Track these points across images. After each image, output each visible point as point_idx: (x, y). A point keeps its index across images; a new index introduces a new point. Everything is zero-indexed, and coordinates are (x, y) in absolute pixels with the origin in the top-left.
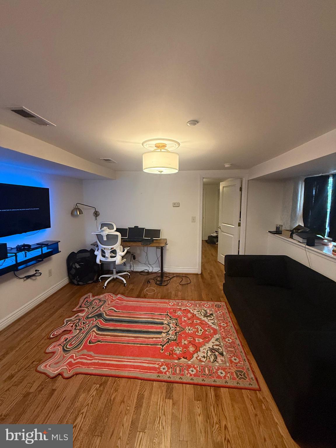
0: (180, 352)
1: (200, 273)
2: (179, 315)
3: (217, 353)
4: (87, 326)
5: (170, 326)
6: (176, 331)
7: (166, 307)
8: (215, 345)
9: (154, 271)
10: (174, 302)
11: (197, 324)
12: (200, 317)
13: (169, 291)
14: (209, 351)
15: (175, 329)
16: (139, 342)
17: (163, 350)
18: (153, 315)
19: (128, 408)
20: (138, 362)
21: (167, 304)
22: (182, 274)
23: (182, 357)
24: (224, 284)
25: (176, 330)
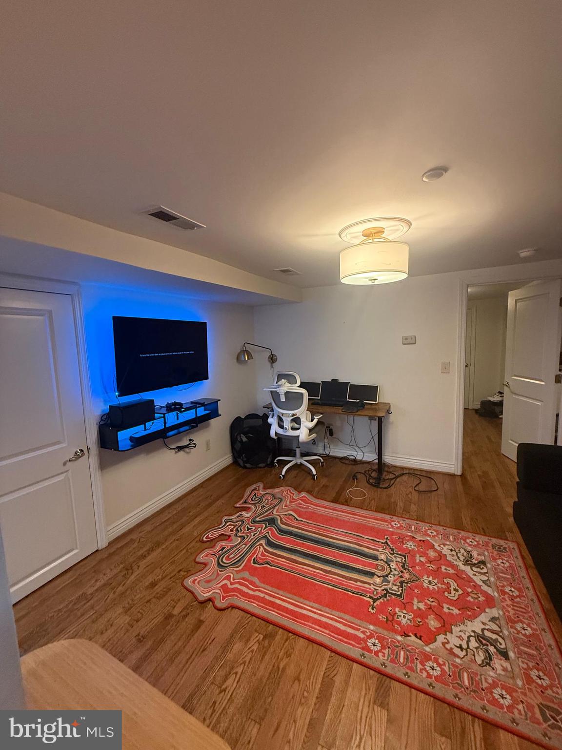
0: (409, 622)
1: (459, 473)
2: (410, 549)
3: (492, 649)
4: (252, 534)
5: (391, 566)
6: (401, 579)
7: (386, 528)
8: (487, 630)
9: (366, 459)
10: (401, 523)
11: (448, 576)
12: (455, 563)
13: (393, 500)
14: (472, 639)
15: (401, 574)
16: (331, 581)
17: (375, 609)
18: (359, 538)
19: (306, 694)
20: (328, 616)
21: (387, 524)
22: (421, 471)
23: (412, 634)
24: (515, 503)
25: (401, 577)
